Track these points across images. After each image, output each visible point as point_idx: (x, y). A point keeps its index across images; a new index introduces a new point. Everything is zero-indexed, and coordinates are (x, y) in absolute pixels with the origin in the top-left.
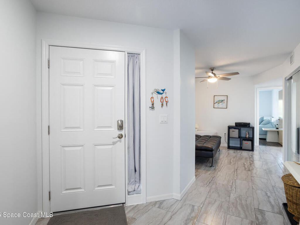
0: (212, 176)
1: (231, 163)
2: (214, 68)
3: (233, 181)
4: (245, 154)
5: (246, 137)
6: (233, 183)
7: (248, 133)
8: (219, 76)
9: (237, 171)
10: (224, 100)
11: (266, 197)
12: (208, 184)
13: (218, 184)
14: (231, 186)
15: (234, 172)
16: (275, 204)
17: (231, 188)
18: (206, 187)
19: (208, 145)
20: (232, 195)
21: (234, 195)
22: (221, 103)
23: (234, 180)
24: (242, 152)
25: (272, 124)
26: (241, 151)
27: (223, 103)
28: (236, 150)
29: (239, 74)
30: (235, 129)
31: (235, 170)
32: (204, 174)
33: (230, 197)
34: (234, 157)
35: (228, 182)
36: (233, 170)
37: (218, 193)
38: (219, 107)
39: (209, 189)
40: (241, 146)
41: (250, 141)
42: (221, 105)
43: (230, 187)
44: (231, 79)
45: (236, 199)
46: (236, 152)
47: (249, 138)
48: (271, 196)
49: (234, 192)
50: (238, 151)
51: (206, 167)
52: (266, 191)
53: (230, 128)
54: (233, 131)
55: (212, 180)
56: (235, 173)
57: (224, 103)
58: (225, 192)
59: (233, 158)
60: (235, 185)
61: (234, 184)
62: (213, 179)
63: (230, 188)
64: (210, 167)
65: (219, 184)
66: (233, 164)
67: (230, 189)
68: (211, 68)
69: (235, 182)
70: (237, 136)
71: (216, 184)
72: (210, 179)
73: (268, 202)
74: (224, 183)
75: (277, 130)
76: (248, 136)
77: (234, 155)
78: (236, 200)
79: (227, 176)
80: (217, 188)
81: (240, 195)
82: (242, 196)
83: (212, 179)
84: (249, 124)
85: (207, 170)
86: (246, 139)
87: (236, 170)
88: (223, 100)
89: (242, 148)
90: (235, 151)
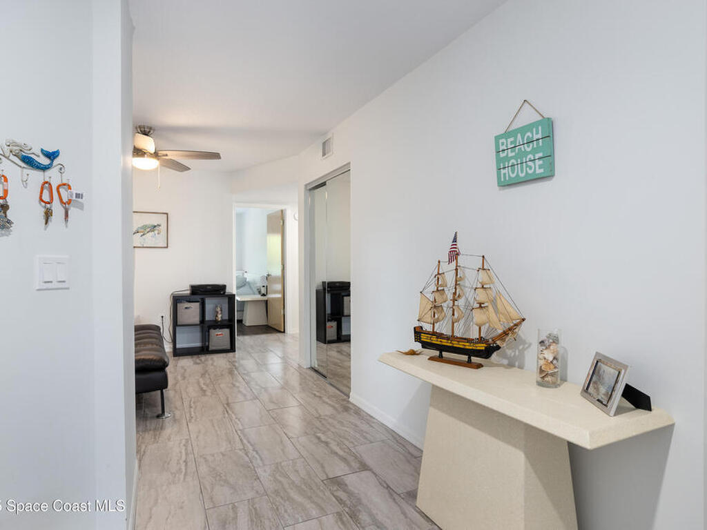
0: (181, 440)
1: (204, 391)
2: (151, 128)
3: (240, 437)
4: (220, 361)
5: (216, 321)
6: (241, 440)
7: (221, 310)
8: (167, 155)
9: (231, 409)
10: (159, 225)
11: (322, 445)
12: (184, 471)
13: (210, 458)
14: (244, 449)
15: (227, 412)
16: (345, 454)
17: (246, 454)
18: (184, 479)
19: (141, 355)
20: (260, 471)
21: (265, 471)
22: (151, 234)
23: (239, 432)
24: (212, 359)
25: (250, 287)
26: (209, 357)
27: (156, 232)
28: (196, 356)
29: (220, 158)
30: (190, 302)
31: (226, 406)
32: (154, 443)
33: (258, 478)
34: (203, 374)
35: (230, 442)
36: (220, 409)
37: (226, 481)
38: (145, 246)
39: (196, 482)
40: (207, 343)
41: (227, 328)
42: (150, 239)
43: (240, 453)
44: (189, 169)
45: (275, 478)
46: (198, 361)
47: (222, 321)
48: (329, 440)
49: (259, 461)
50: (203, 358)
51: (146, 420)
52: (315, 433)
53: (177, 300)
54: (186, 308)
55: (187, 454)
56: (230, 412)
57: (158, 234)
58: (241, 472)
59: (202, 377)
60: (252, 445)
61: (245, 441)
62: (190, 448)
63: (245, 456)
64: (158, 416)
65: (213, 455)
66: (212, 393)
67: (247, 459)
68: (140, 127)
69: (245, 436)
70: (197, 320)
71: (206, 460)
72: (181, 452)
73: (332, 455)
74: (223, 450)
75: (265, 298)
76: (222, 317)
77: (198, 368)
78: (276, 480)
79: (217, 428)
80: (214, 469)
81: (277, 463)
82: (283, 464)
83: (186, 449)
84: (224, 287)
85: (155, 429)
86: (216, 325)
87: (228, 404)
88: (155, 226)
89: (210, 349)
90: (194, 359)
